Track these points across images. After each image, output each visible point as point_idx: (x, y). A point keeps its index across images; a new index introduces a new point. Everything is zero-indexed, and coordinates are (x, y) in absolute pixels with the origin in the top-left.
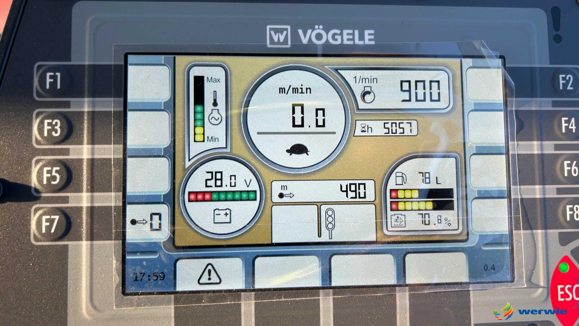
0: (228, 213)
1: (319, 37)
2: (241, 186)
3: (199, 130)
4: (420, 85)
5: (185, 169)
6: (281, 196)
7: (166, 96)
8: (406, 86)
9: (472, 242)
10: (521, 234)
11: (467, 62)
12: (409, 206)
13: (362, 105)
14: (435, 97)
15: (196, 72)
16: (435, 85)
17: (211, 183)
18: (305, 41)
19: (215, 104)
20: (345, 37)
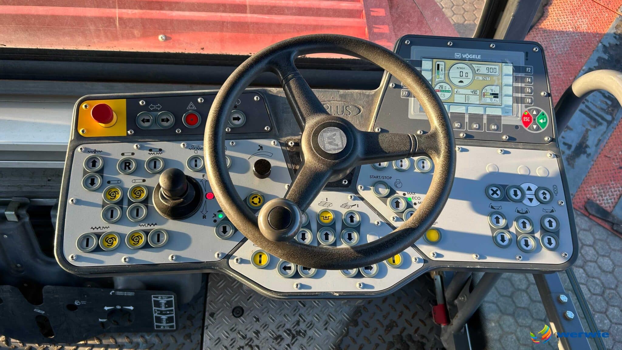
0: (444, 95)
1: (467, 56)
2: (447, 89)
3: (438, 76)
4: (491, 69)
5: (434, 85)
6: (457, 92)
7: (431, 68)
8: (488, 69)
9: (503, 106)
10: (515, 105)
11: (504, 64)
12: (487, 96)
13: (477, 73)
14: (495, 72)
15: (438, 63)
16: (495, 69)
17: (440, 88)
18: (464, 57)
19: (442, 70)
20: (474, 56)
